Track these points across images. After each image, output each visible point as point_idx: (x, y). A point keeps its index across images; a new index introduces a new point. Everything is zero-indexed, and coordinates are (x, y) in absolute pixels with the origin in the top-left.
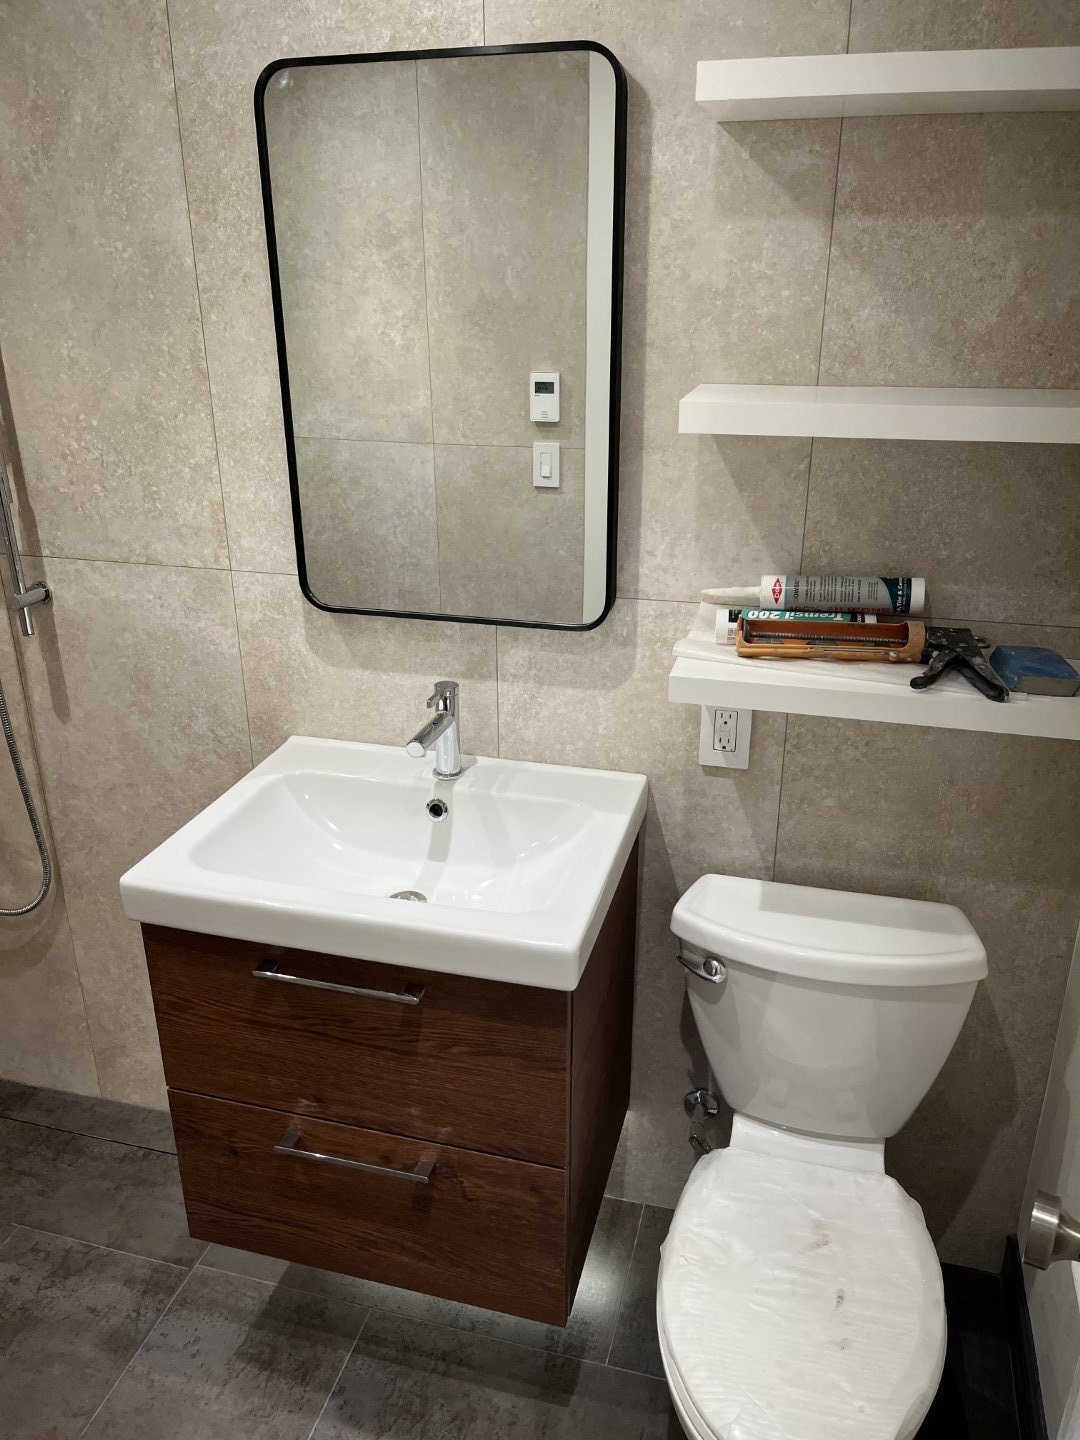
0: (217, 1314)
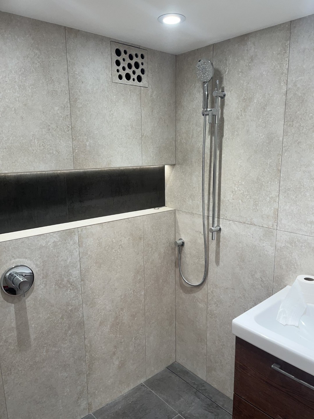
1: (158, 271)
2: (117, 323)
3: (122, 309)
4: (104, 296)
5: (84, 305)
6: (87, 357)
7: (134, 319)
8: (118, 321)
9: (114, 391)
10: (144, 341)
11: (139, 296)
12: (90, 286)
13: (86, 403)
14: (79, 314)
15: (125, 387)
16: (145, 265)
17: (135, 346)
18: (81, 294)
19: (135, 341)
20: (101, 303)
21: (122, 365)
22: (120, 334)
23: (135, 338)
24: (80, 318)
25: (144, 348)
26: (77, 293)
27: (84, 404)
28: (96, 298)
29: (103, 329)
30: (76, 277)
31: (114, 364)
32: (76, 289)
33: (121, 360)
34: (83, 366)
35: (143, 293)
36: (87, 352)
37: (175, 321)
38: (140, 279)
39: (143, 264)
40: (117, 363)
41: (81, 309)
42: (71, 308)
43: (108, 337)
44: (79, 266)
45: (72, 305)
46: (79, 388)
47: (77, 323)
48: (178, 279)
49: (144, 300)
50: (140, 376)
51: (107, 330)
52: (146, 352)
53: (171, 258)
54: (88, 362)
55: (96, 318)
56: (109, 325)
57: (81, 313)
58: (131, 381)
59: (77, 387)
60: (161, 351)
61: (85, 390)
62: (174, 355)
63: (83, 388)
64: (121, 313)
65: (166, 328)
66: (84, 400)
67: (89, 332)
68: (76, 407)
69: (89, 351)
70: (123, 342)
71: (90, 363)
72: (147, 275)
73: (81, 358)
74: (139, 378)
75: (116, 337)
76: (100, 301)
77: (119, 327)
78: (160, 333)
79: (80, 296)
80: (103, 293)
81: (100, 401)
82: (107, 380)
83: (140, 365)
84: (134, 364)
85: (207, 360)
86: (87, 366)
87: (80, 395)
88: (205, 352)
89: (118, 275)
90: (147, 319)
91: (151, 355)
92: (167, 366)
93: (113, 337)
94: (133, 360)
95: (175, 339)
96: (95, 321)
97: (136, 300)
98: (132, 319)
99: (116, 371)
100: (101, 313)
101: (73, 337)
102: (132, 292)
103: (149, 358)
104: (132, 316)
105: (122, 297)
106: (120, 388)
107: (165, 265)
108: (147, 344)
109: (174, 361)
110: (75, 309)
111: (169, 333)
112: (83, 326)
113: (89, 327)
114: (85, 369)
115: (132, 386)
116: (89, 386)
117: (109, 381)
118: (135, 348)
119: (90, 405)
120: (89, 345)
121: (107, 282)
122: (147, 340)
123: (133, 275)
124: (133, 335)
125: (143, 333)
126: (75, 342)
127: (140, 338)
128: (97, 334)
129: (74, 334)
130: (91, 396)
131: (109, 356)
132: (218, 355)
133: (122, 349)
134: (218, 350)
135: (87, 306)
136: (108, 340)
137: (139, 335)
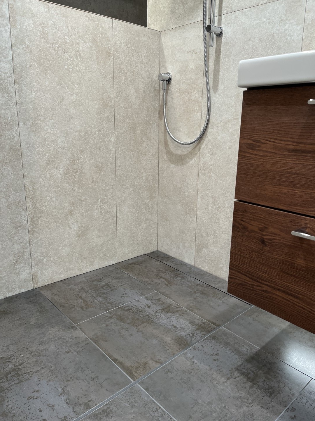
0: (228, 349)
1: (135, 115)
2: (75, 171)
3: (82, 152)
4: (54, 121)
5: (21, 124)
6: (28, 205)
7: (101, 173)
8: (76, 166)
9: (71, 266)
10: (115, 209)
11: (107, 142)
12: (30, 97)
13: (28, 271)
14: (14, 135)
15: (87, 264)
16: (115, 99)
17: (101, 212)
18: (16, 104)
19: (102, 206)
20: (49, 131)
21: (82, 234)
22: (79, 188)
23: (101, 201)
24: (15, 142)
25: (115, 219)
26: (9, 100)
27: (25, 273)
28: (41, 121)
29: (53, 171)
30: (6, 73)
31: (70, 228)
32: (7, 93)
33: (82, 226)
34: (23, 216)
35: (112, 139)
36: (28, 197)
37: (157, 196)
38: (108, 117)
39: (112, 96)
40: (75, 228)
41: (16, 128)
43: (61, 185)
44: (10, 58)
46: (17, 247)
47: (11, 149)
48: (162, 135)
49: (114, 149)
50: (108, 255)
51: (59, 176)
52: (118, 226)
53: (153, 103)
54: (30, 213)
55: (41, 151)
56: (62, 168)
57: (17, 135)
58: (95, 259)
59: (14, 244)
60: (137, 230)
61: (27, 253)
62: (155, 241)
63: (23, 249)
64: (81, 158)
65: (145, 201)
66: (25, 266)
67: (31, 169)
68: (13, 274)
69: (31, 197)
70: (84, 201)
71: (33, 216)
72: (118, 114)
73: (18, 203)
74: (107, 258)
75: (72, 189)
76: (47, 127)
77: (77, 176)
78: (137, 205)
79: (14, 106)
80: (52, 117)
81: (50, 275)
82: (60, 248)
83: (109, 241)
84: (100, 236)
85: (197, 236)
86: (28, 218)
87: (20, 258)
88: (195, 225)
89: (74, 97)
90: (119, 180)
91: (125, 232)
92: (146, 253)
93: (68, 189)
94: (98, 230)
95: (156, 219)
96: (39, 154)
97: (103, 146)
98: (97, 172)
99: (73, 239)
100: (49, 147)
101: (5, 168)
102: (97, 132)
103: (121, 235)
104: (97, 167)
105: (82, 134)
106: (81, 264)
107: (145, 110)
108: (118, 214)
109: (156, 249)
110: (6, 124)
111: (149, 209)
112: (21, 157)
113: (30, 160)
114: (25, 222)
115: (97, 266)
116: (33, 249)
117: (63, 250)
118: (101, 215)
119: (34, 276)
120: (30, 188)
121: (58, 102)
122: (118, 209)
123: (98, 106)
124: (99, 196)
125: (113, 197)
126: (9, 177)
127: (108, 203)
128: (43, 175)
129: (6, 163)
130: (37, 264)
131: (63, 215)
132: (211, 224)
133: (82, 210)
134: (211, 218)
135: (26, 127)
136: (61, 191)
137: (107, 198)
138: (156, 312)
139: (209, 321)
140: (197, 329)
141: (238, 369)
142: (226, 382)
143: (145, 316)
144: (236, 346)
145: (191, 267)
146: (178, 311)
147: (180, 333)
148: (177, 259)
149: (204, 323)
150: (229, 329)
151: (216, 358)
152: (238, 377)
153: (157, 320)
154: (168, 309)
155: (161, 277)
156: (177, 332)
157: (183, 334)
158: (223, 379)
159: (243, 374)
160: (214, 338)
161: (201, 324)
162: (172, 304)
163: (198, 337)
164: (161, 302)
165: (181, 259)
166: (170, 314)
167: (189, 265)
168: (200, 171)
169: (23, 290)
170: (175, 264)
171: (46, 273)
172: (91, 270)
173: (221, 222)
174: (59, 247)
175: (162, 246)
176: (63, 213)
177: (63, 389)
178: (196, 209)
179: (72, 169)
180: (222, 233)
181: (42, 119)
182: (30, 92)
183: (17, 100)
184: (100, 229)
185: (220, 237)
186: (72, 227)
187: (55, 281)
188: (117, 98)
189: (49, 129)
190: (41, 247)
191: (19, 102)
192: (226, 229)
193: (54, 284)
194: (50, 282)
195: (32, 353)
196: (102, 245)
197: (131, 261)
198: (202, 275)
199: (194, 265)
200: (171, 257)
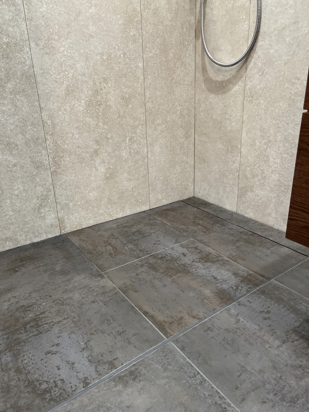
0: (282, 306)
1: (167, 34)
2: (99, 103)
3: (105, 80)
4: (71, 41)
5: (33, 45)
6: (47, 142)
7: (128, 106)
8: (99, 98)
9: (101, 211)
10: (146, 149)
11: (134, 68)
12: (41, 10)
13: (53, 216)
14: (25, 58)
15: (118, 210)
16: (142, 12)
17: (130, 152)
18: (25, 19)
19: (131, 145)
20: (66, 53)
21: (110, 176)
22: (104, 124)
23: (129, 140)
24: (27, 67)
25: (146, 160)
26: (17, 15)
27: (51, 218)
28: (56, 40)
29: (73, 103)
31: (97, 170)
33: (109, 168)
34: (44, 155)
35: (141, 65)
36: (47, 133)
37: (193, 134)
38: (134, 35)
39: (139, 9)
40: (102, 169)
41: (27, 49)
42: (7, 40)
43: (83, 120)
45: (8, 35)
46: (39, 189)
47: (23, 75)
48: (199, 60)
49: (142, 77)
50: (140, 201)
51: (81, 109)
52: (149, 168)
53: (188, 18)
54: (51, 151)
55: (58, 78)
56: (84, 100)
57: (29, 58)
58: (126, 204)
59: (36, 186)
60: (171, 173)
61: (52, 196)
62: (191, 186)
63: (47, 191)
64: (105, 87)
65: (180, 140)
66: (50, 211)
67: (47, 100)
68: (38, 219)
69: (50, 133)
70: (110, 139)
71: (55, 155)
72: (147, 33)
73: (37, 140)
74: (138, 203)
75: (97, 125)
76: (63, 49)
77: (101, 110)
78: (171, 144)
79: (23, 23)
80: (67, 35)
81: (78, 220)
82: (87, 192)
83: (140, 185)
84: (130, 180)
85: (240, 178)
86: (50, 157)
87: (44, 202)
88: (238, 165)
89: (93, 10)
90: (149, 114)
91: (157, 176)
92: (181, 200)
93: (91, 124)
94: (127, 173)
95: (193, 162)
96: (56, 82)
97: (129, 73)
98: (123, 105)
99: (101, 182)
100: (66, 73)
101: (18, 98)
102: (122, 55)
103: (153, 178)
104: (123, 98)
105: (104, 58)
106: (110, 210)
107: (179, 27)
108: (149, 155)
109: (192, 195)
110: (15, 44)
111: (184, 149)
112: (35, 85)
113: (47, 89)
114: (47, 162)
115: (128, 212)
116: (57, 192)
117: (91, 194)
118: (131, 155)
119: (61, 221)
120: (49, 122)
121: (74, 16)
122: (149, 149)
123: (122, 22)
124: (127, 133)
125: (143, 135)
126: (24, 109)
127: (138, 142)
128: (62, 108)
129: (19, 92)
130: (62, 209)
131: (88, 154)
132: (259, 163)
133: (110, 150)
134: (259, 155)
135: (38, 48)
136: (84, 127)
137: (136, 137)
138: (193, 261)
139: (256, 273)
140: (242, 281)
141: (295, 331)
142: (281, 346)
143: (180, 266)
144: (292, 303)
145: (233, 214)
146: (218, 261)
147: (221, 285)
148: (216, 205)
149: (250, 275)
150: (281, 283)
151: (267, 316)
152: (297, 340)
153: (194, 270)
154: (206, 258)
155: (199, 224)
156: (219, 285)
157: (225, 286)
158: (277, 343)
159: (302, 337)
160: (263, 292)
161: (247, 276)
162: (211, 253)
163: (244, 291)
164: (198, 251)
165: (221, 205)
166: (209, 264)
167: (230, 211)
168: (246, 99)
169: (50, 236)
170: (214, 211)
171: (73, 219)
172: (122, 216)
173: (271, 160)
174: (86, 190)
175: (199, 192)
176: (88, 153)
177: (86, 343)
178: (240, 146)
179: (95, 100)
180: (272, 173)
181: (56, 38)
182: (41, 4)
183: (27, 14)
184: (129, 172)
185: (269, 178)
186: (99, 168)
187: (84, 227)
188: (144, 12)
189: (65, 51)
190: (66, 190)
191: (28, 17)
192: (277, 167)
193: (83, 230)
194: (79, 228)
195: (54, 301)
196: (133, 190)
197: (166, 208)
198: (245, 222)
199: (236, 212)
200: (209, 203)
